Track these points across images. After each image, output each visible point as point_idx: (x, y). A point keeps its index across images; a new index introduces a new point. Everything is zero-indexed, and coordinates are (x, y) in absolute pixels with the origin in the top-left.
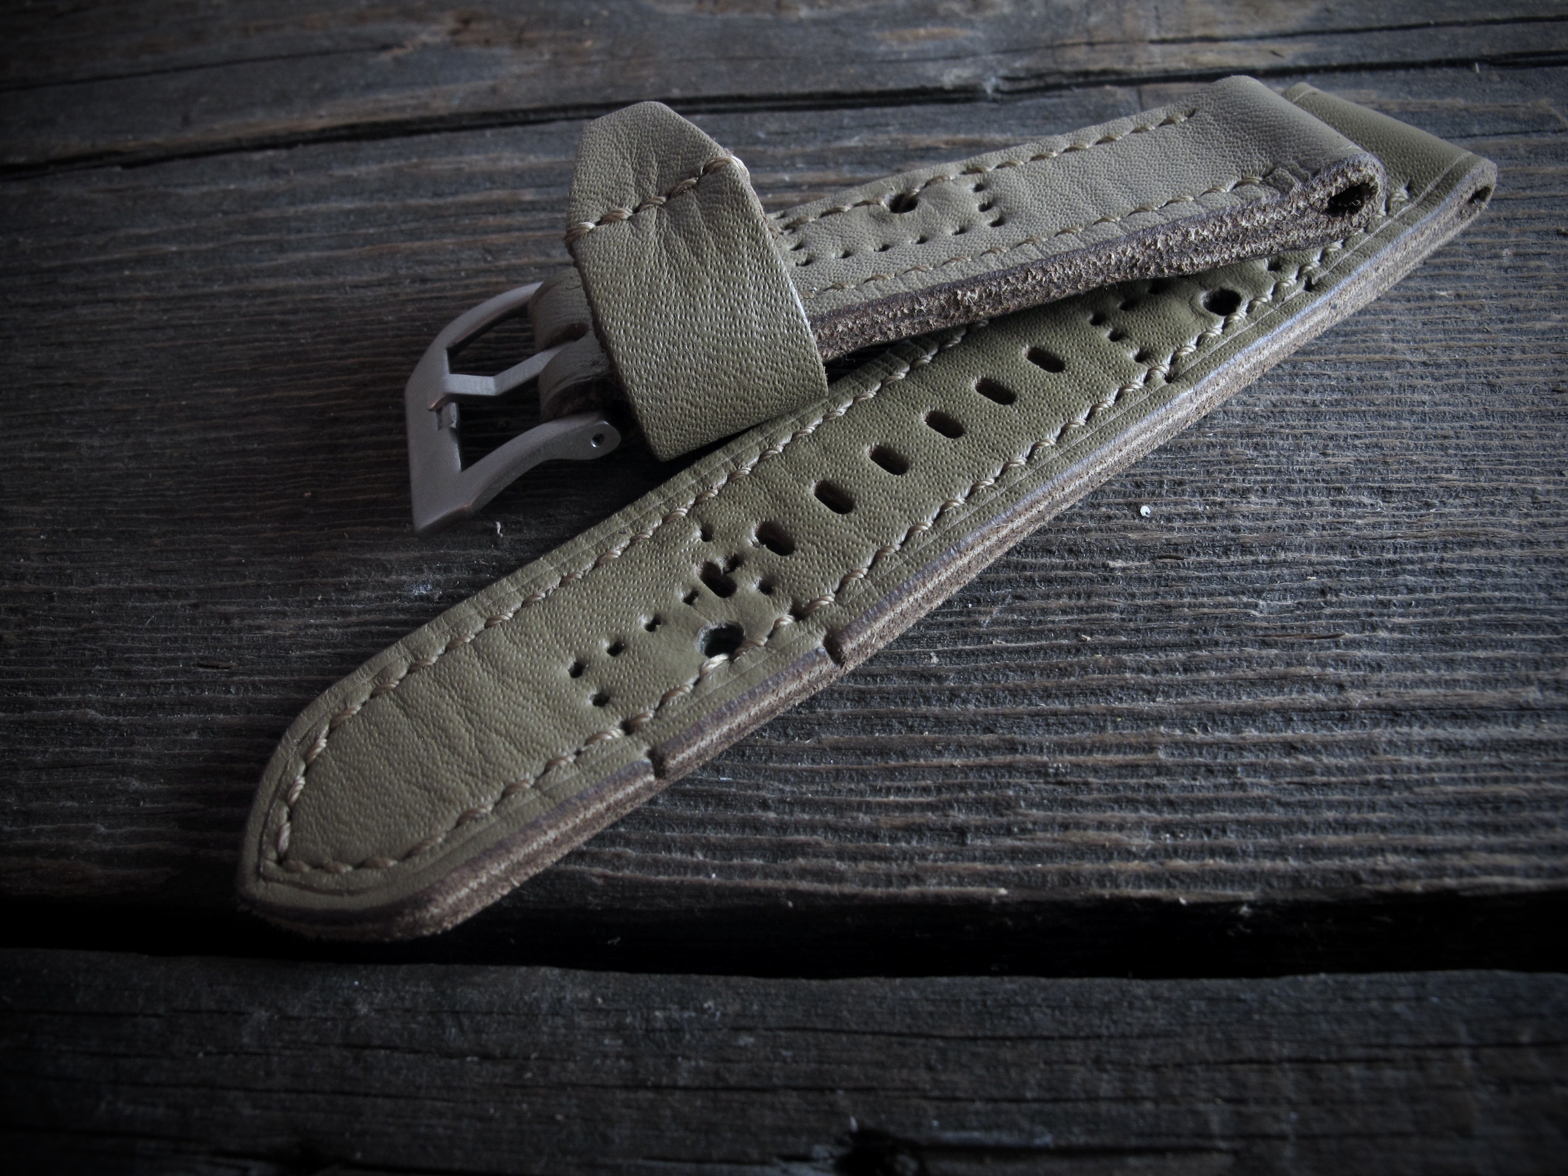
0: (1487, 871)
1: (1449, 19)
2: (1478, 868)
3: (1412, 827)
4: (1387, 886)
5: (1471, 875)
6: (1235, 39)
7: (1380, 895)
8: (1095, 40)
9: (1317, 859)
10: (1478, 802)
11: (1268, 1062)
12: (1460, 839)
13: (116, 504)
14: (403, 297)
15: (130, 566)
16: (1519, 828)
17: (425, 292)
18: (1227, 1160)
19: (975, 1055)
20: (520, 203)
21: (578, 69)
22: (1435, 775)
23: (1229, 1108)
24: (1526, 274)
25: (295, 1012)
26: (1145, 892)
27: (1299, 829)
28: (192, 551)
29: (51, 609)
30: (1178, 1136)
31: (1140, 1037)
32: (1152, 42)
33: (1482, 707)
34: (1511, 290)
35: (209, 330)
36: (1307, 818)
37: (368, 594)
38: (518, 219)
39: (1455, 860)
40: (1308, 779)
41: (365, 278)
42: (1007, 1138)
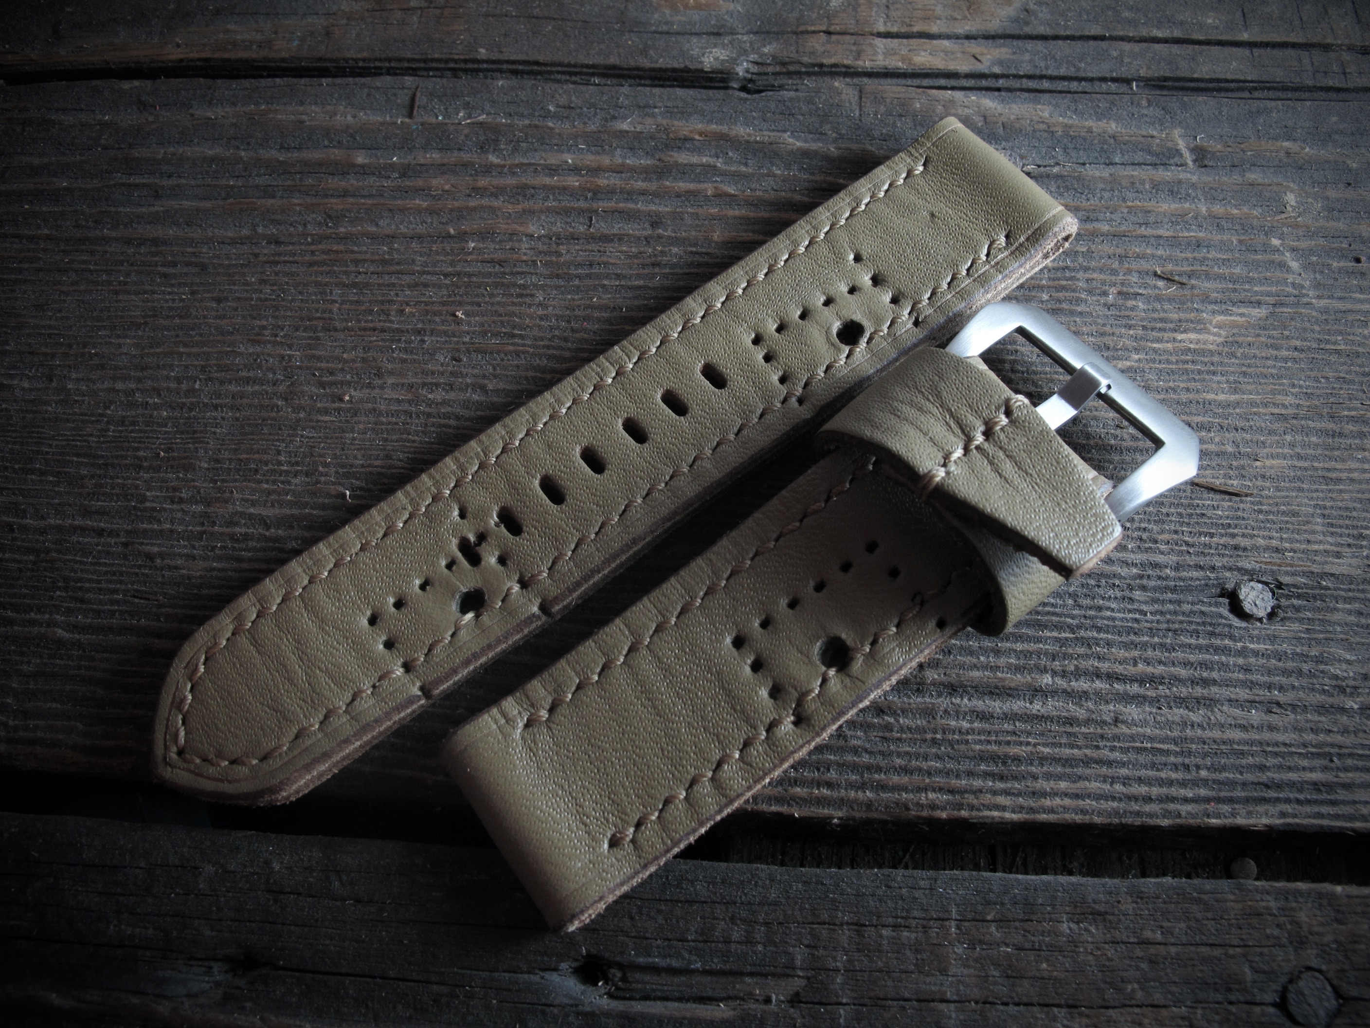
0: (989, 808)
1: (1121, 33)
2: (984, 805)
3: (948, 773)
4: (925, 813)
5: (978, 810)
6: (948, 37)
7: (919, 817)
8: (832, 29)
9: (885, 792)
10: (994, 758)
11: (834, 924)
12: (978, 783)
13: (50, 446)
14: (262, 258)
15: (70, 505)
16: (1015, 778)
17: (280, 255)
18: (803, 982)
19: (659, 911)
20: (354, 166)
21: (398, 15)
22: (970, 737)
23: (807, 950)
24: (1123, 313)
25: (232, 868)
26: (774, 808)
27: (876, 772)
28: (117, 495)
29: (14, 539)
30: (775, 967)
31: (759, 904)
32: (880, 35)
33: (1010, 689)
34: (1108, 329)
35: (104, 277)
36: (883, 763)
37: (255, 544)
38: (353, 182)
39: (971, 799)
40: (887, 735)
41: (230, 234)
42: (675, 963)
